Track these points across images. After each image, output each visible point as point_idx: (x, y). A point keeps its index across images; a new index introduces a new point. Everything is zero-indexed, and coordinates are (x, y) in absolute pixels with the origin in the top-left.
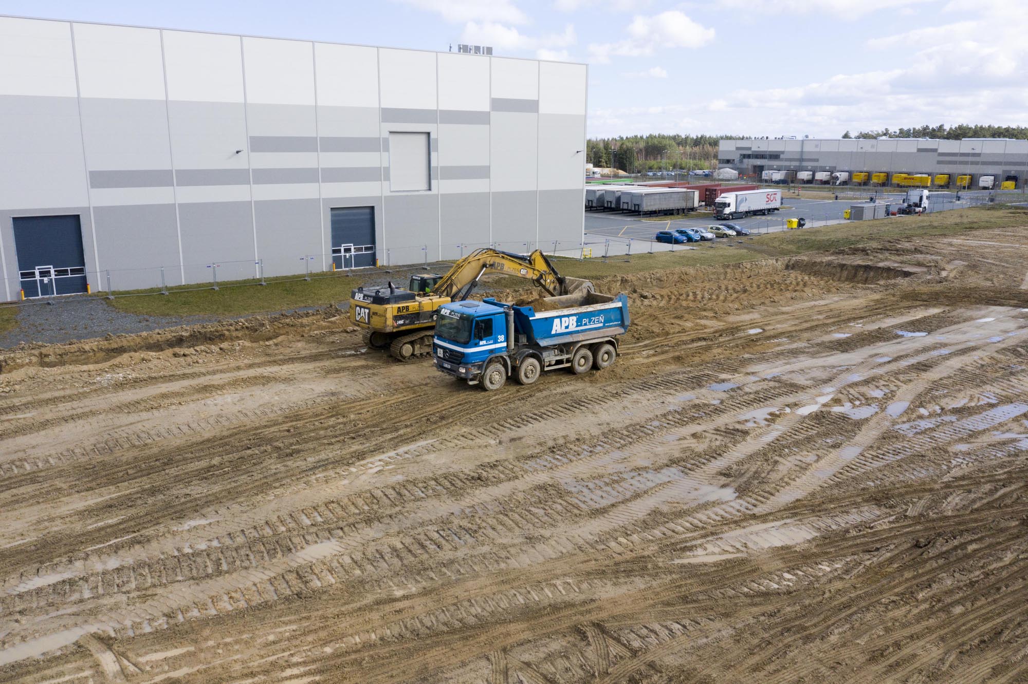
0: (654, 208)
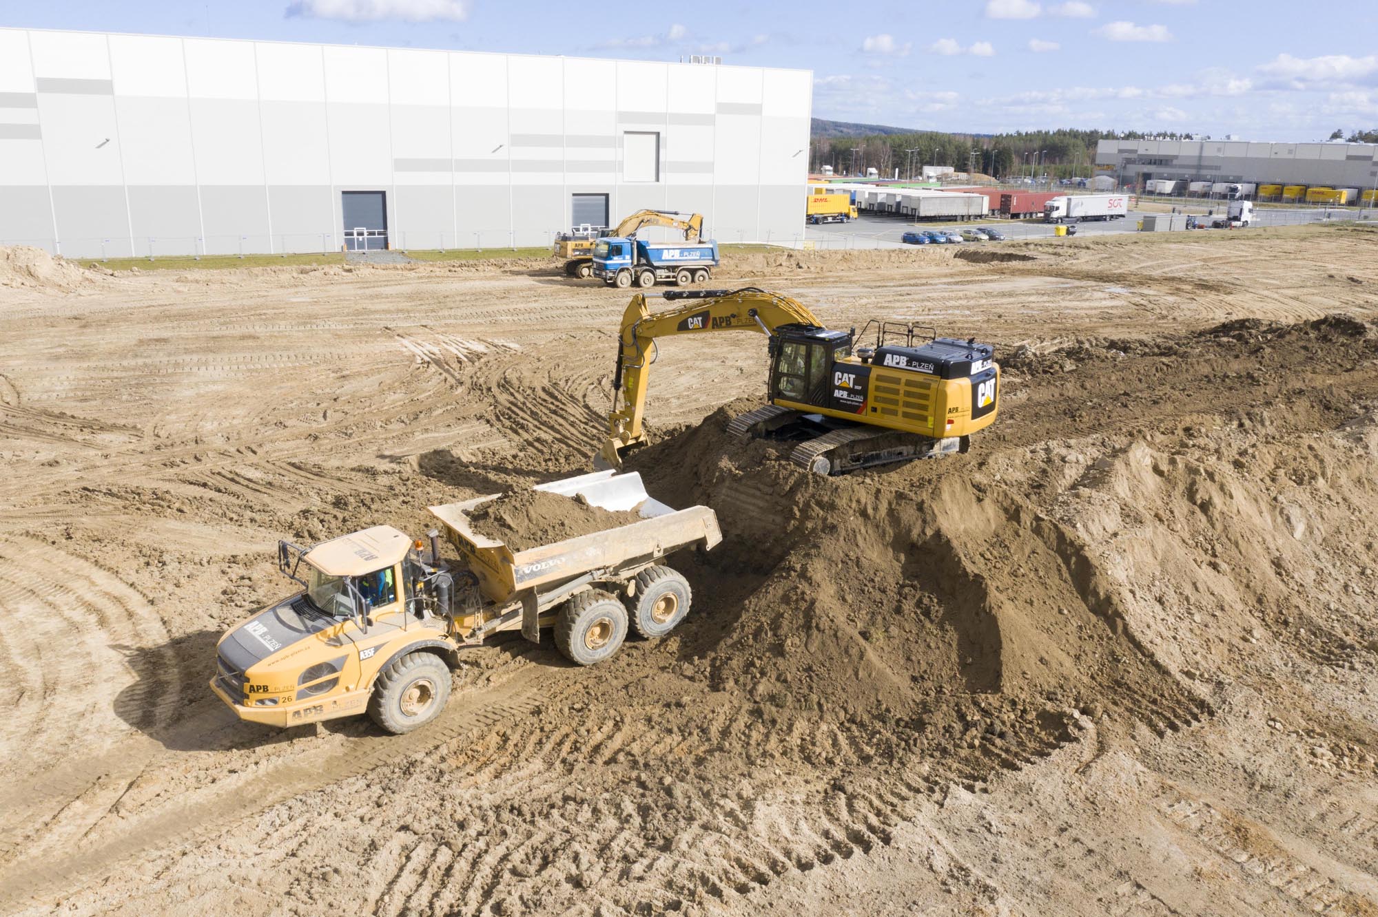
0: (932, 214)
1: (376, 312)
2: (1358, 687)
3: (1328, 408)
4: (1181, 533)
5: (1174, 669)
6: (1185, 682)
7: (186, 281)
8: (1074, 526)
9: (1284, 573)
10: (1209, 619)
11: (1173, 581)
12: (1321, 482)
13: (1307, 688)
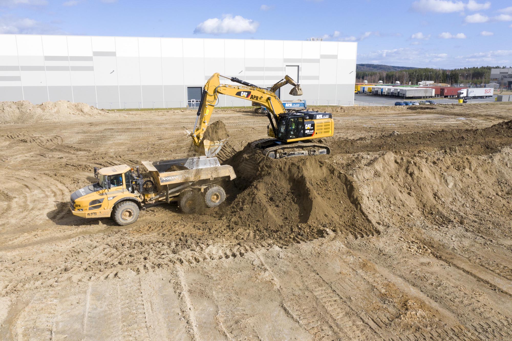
0: (411, 96)
1: (183, 122)
2: (445, 232)
3: (488, 148)
4: (399, 183)
5: (374, 222)
6: (376, 225)
7: (130, 114)
8: (353, 176)
9: (437, 198)
10: (397, 209)
11: (387, 196)
12: (467, 170)
13: (424, 231)
